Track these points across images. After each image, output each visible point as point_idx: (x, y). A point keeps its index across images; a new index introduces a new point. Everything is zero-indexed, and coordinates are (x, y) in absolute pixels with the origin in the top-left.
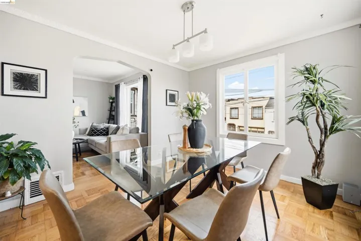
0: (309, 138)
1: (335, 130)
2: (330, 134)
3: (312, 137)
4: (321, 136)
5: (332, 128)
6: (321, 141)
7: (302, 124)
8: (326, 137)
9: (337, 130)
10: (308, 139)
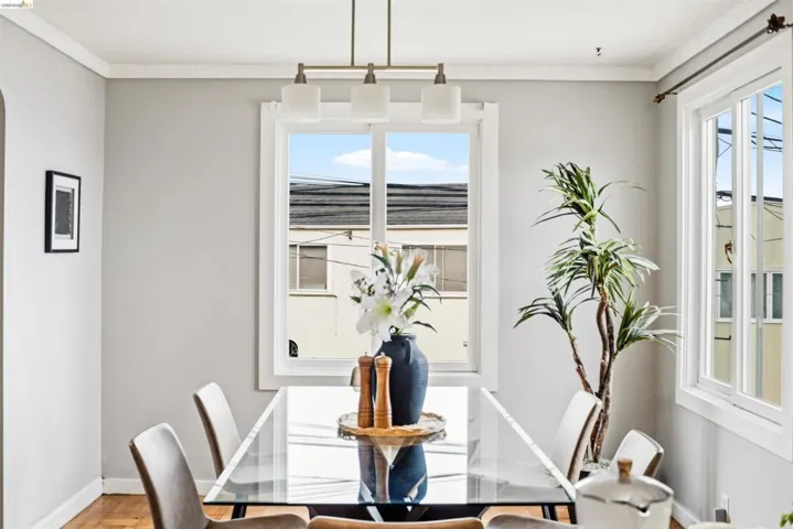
0: (578, 361)
1: (629, 339)
2: (620, 348)
3: (582, 361)
4: (604, 354)
5: (623, 334)
6: (602, 366)
7: (559, 325)
8: (613, 355)
9: (633, 339)
10: (575, 366)
